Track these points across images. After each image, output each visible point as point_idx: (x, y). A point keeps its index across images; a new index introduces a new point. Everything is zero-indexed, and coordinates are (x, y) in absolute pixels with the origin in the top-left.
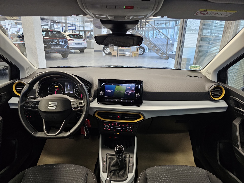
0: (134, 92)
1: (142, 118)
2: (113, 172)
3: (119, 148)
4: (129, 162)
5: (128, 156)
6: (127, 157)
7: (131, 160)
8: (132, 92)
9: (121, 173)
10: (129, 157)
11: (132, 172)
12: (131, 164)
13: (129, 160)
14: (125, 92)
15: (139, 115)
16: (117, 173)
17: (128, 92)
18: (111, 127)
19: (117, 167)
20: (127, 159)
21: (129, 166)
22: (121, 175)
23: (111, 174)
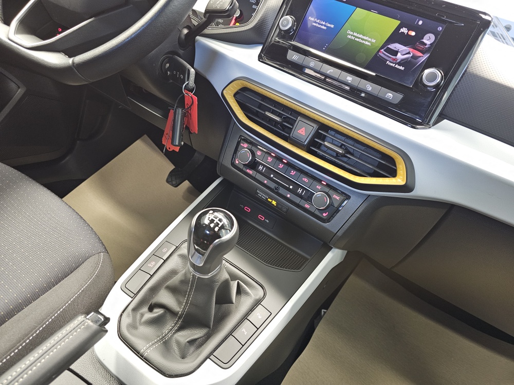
0: (424, 58)
1: (399, 181)
2: (158, 312)
3: (220, 220)
4: (245, 317)
5: (255, 293)
6: (247, 293)
7: (258, 315)
8: (414, 57)
9: (184, 336)
10: (258, 303)
11: (225, 365)
12: (245, 331)
13: (251, 310)
14: (382, 48)
15: (392, 161)
16: (170, 325)
17: (395, 53)
18: (261, 168)
19: (180, 303)
20: (245, 304)
21: (230, 334)
22: (178, 343)
23: (149, 316)
